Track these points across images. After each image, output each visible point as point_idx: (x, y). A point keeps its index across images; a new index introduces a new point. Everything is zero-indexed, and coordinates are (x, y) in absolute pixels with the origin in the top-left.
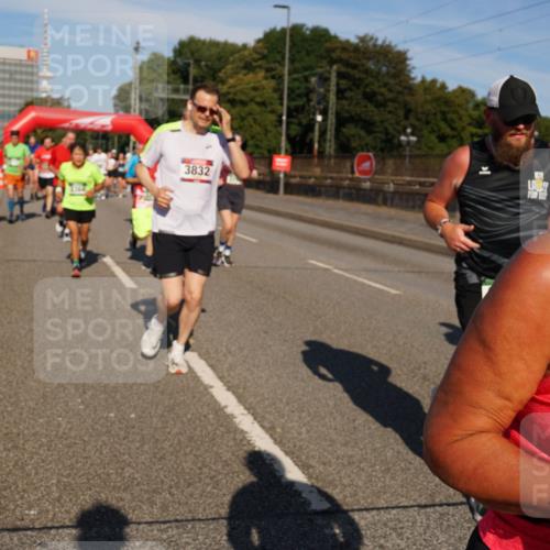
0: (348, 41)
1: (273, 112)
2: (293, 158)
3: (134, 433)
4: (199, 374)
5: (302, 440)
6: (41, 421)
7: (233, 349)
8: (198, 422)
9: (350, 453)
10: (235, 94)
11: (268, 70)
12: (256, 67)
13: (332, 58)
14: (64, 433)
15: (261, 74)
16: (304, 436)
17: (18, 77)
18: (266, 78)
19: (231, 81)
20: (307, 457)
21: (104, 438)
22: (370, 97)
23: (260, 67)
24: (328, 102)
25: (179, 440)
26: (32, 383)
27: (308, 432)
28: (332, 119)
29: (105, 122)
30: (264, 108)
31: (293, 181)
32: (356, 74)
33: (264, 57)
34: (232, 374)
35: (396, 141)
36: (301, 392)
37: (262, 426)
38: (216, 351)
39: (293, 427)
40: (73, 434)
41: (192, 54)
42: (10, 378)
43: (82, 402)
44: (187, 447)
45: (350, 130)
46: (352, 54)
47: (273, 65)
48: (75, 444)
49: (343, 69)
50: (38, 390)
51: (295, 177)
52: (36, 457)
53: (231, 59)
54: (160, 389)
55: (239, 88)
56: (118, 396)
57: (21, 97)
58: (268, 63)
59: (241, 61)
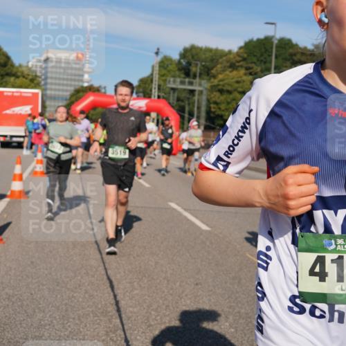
0: (305, 48)
10: (223, 86)
11: (247, 69)
12: (238, 66)
13: (293, 60)
15: (242, 71)
18: (245, 74)
19: (220, 77)
23: (241, 66)
33: (244, 59)
47: (250, 65)
53: (220, 60)
55: (226, 82)
57: (71, 85)
58: (247, 63)
59: (228, 62)
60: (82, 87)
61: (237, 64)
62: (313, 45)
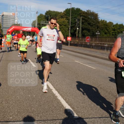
0: (84, 11)
1: (67, 27)
2: (72, 38)
3: (34, 100)
4: (49, 87)
5: (72, 102)
6: (14, 97)
7: (57, 81)
8: (49, 97)
9: (83, 105)
11: (66, 18)
13: (81, 15)
14: (19, 100)
15: (65, 19)
16: (73, 101)
18: (66, 20)
20: (74, 106)
21: (28, 101)
22: (89, 24)
23: (65, 17)
24: (80, 25)
25: (45, 102)
26: (12, 88)
27: (74, 100)
28: (81, 29)
29: (30, 29)
30: (65, 26)
31: (72, 43)
32: (86, 19)
33: (65, 15)
34: (57, 86)
35: (95, 34)
36: (72, 91)
37: (64, 99)
38: (54, 82)
39: (70, 99)
40: (21, 100)
41: (49, 14)
42: (7, 87)
43: (23, 93)
44: (46, 103)
45: (85, 31)
46: (85, 14)
48: (21, 102)
49: (83, 18)
50: (13, 90)
51: (72, 42)
52: (12, 105)
53: (58, 15)
54: (41, 90)
55: (60, 22)
56: (31, 91)
59: (60, 16)
60: (14, 24)
62: (87, 10)
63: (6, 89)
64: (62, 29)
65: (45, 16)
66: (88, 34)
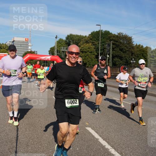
0: (115, 34)
1: (94, 54)
10: (83, 50)
12: (89, 42)
13: (110, 39)
15: (91, 44)
17: (23, 46)
18: (92, 45)
19: (82, 46)
22: (121, 50)
23: (90, 42)
24: (110, 52)
28: (111, 56)
30: (91, 53)
32: (117, 43)
33: (91, 39)
35: (129, 62)
41: (71, 39)
42: (38, 136)
45: (116, 59)
46: (116, 38)
47: (94, 41)
49: (114, 42)
50: (47, 140)
53: (82, 40)
55: (84, 48)
57: (23, 51)
58: (92, 41)
59: (85, 40)
60: (28, 51)
61: (88, 41)
63: (37, 139)
64: (88, 57)
65: (66, 41)
66: (120, 63)
